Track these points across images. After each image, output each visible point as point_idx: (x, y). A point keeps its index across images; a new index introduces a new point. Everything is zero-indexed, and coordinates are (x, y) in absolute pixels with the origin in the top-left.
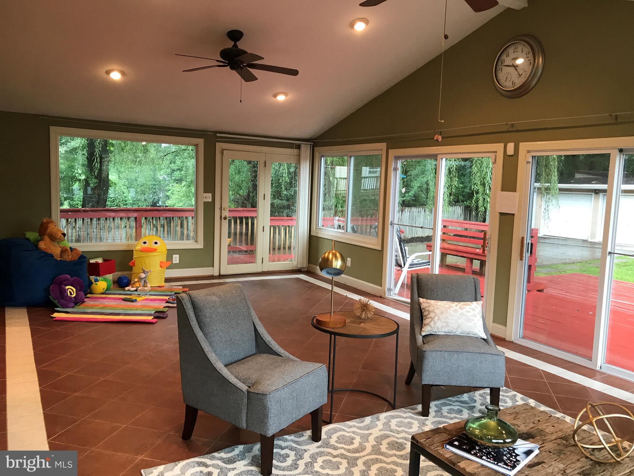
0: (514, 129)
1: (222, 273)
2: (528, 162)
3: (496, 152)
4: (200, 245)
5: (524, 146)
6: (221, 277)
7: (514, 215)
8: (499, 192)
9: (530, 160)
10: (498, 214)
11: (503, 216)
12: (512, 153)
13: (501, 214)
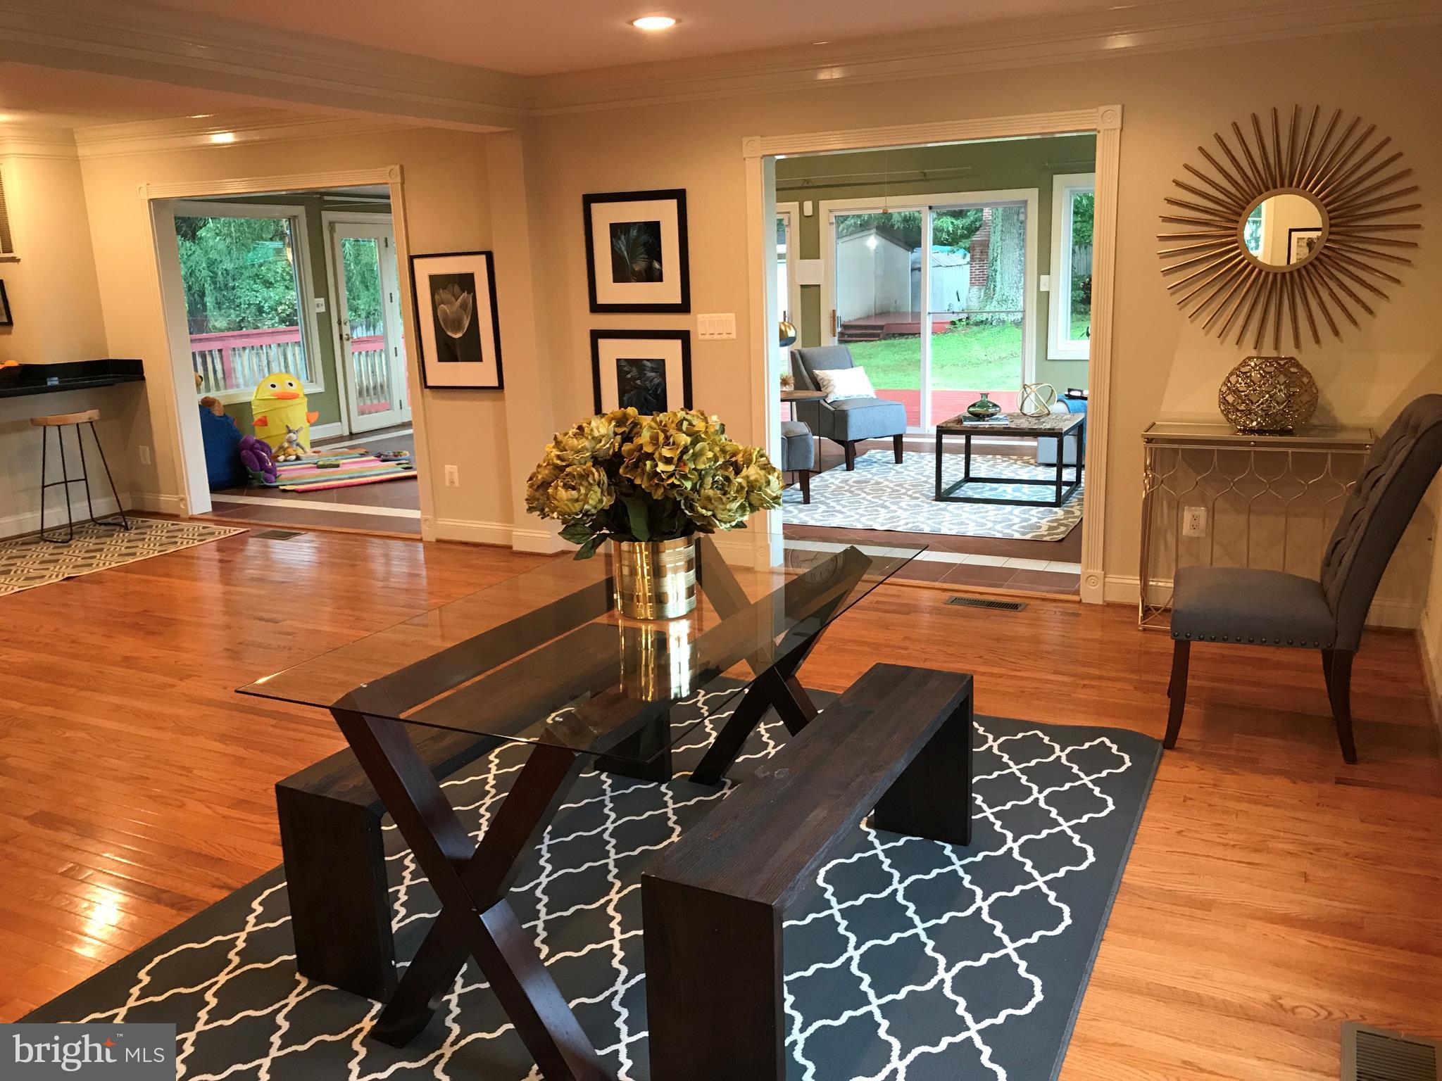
0: (810, 185)
1: (354, 430)
2: (832, 223)
3: (789, 213)
4: (320, 388)
5: (824, 205)
6: (354, 437)
7: (819, 286)
8: (798, 261)
9: (834, 221)
10: (799, 288)
11: (805, 290)
12: (810, 214)
13: (802, 286)
